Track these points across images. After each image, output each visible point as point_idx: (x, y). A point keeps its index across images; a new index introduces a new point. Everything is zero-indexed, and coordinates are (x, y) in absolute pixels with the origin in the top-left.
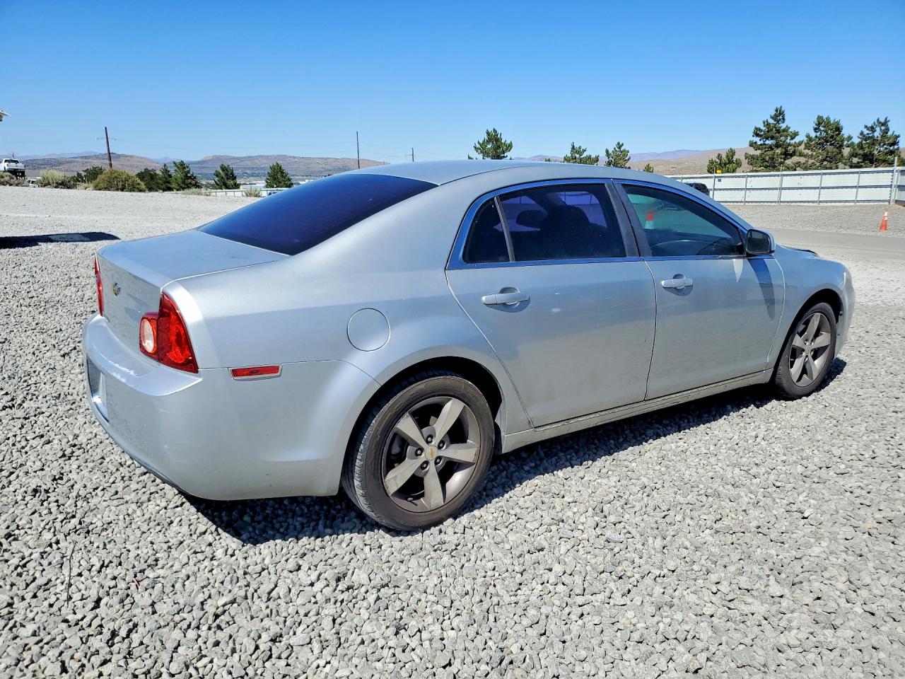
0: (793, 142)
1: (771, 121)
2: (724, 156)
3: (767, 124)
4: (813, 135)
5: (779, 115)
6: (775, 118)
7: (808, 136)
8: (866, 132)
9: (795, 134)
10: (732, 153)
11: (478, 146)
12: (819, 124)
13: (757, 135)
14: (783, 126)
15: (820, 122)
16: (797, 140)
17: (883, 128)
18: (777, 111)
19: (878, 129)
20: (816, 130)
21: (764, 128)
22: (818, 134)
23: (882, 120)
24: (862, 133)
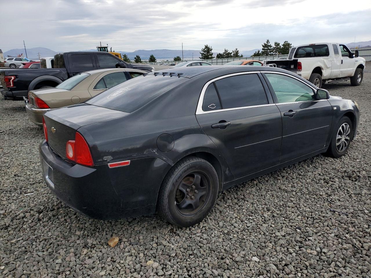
1: (266, 43)
2: (257, 52)
3: (264, 44)
4: (274, 46)
5: (268, 41)
6: (267, 42)
7: (273, 47)
9: (271, 47)
10: (259, 52)
11: (203, 50)
12: (275, 44)
14: (269, 44)
15: (276, 43)
16: (272, 48)
20: (275, 46)
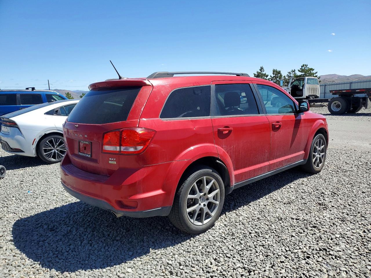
0: (267, 78)
8: (288, 74)
13: (256, 77)
17: (294, 73)
18: (261, 67)
19: (292, 73)
21: (257, 74)
22: (275, 75)
23: (293, 70)
24: (287, 75)
